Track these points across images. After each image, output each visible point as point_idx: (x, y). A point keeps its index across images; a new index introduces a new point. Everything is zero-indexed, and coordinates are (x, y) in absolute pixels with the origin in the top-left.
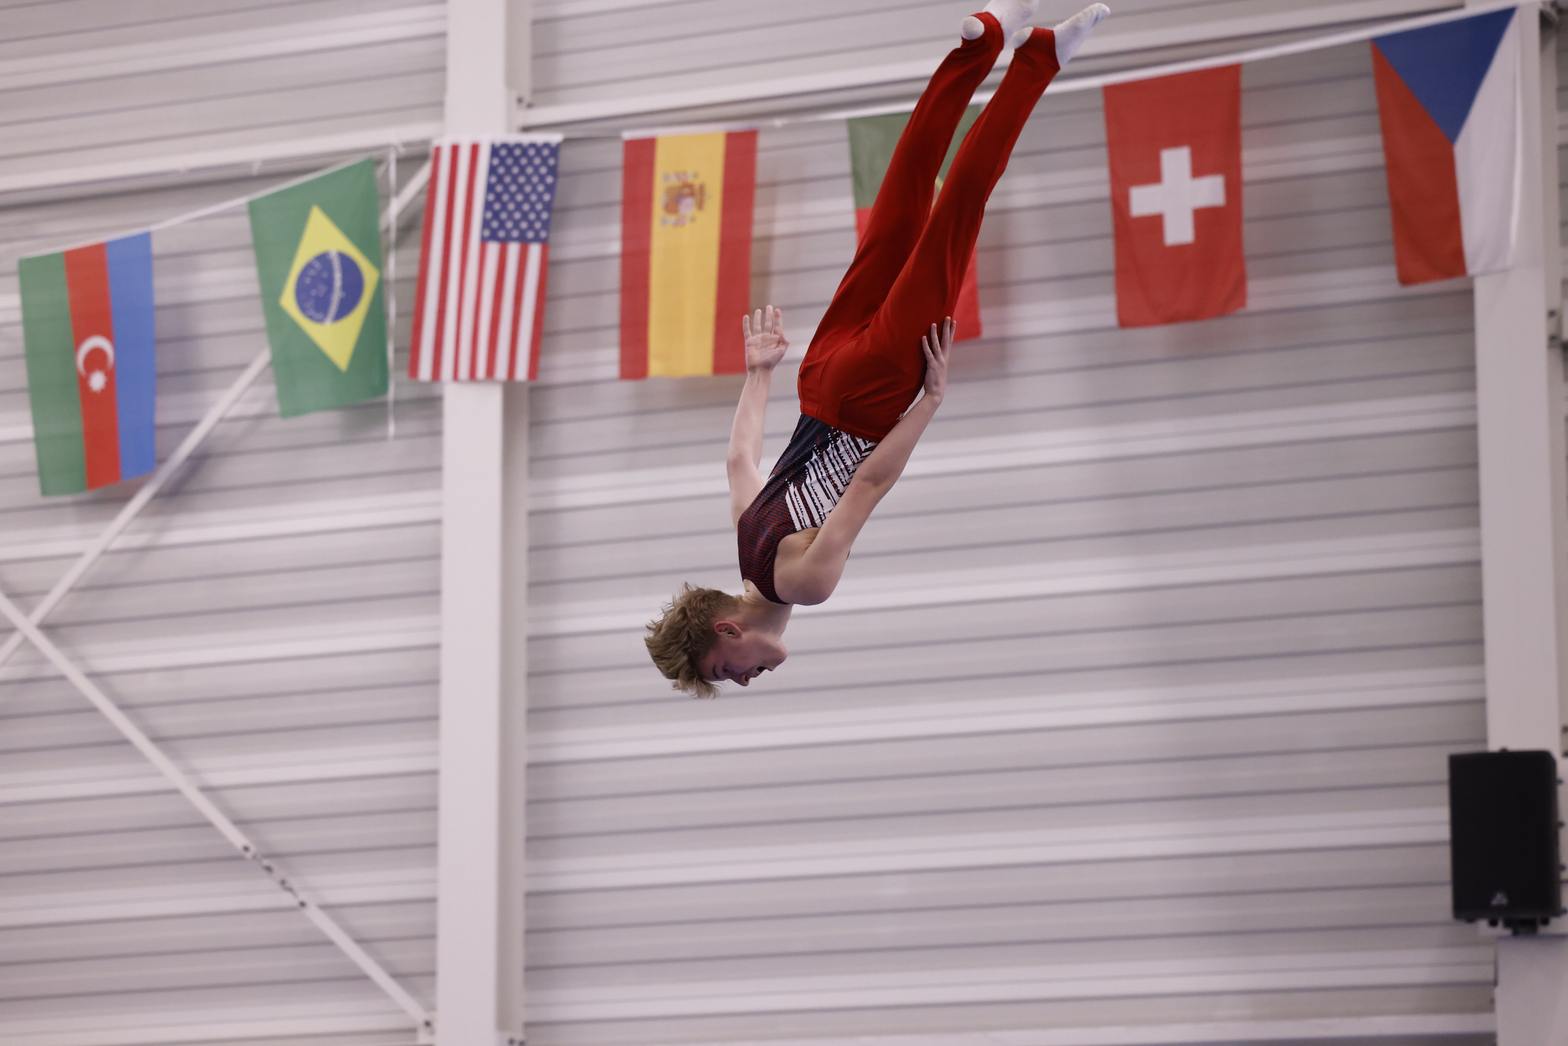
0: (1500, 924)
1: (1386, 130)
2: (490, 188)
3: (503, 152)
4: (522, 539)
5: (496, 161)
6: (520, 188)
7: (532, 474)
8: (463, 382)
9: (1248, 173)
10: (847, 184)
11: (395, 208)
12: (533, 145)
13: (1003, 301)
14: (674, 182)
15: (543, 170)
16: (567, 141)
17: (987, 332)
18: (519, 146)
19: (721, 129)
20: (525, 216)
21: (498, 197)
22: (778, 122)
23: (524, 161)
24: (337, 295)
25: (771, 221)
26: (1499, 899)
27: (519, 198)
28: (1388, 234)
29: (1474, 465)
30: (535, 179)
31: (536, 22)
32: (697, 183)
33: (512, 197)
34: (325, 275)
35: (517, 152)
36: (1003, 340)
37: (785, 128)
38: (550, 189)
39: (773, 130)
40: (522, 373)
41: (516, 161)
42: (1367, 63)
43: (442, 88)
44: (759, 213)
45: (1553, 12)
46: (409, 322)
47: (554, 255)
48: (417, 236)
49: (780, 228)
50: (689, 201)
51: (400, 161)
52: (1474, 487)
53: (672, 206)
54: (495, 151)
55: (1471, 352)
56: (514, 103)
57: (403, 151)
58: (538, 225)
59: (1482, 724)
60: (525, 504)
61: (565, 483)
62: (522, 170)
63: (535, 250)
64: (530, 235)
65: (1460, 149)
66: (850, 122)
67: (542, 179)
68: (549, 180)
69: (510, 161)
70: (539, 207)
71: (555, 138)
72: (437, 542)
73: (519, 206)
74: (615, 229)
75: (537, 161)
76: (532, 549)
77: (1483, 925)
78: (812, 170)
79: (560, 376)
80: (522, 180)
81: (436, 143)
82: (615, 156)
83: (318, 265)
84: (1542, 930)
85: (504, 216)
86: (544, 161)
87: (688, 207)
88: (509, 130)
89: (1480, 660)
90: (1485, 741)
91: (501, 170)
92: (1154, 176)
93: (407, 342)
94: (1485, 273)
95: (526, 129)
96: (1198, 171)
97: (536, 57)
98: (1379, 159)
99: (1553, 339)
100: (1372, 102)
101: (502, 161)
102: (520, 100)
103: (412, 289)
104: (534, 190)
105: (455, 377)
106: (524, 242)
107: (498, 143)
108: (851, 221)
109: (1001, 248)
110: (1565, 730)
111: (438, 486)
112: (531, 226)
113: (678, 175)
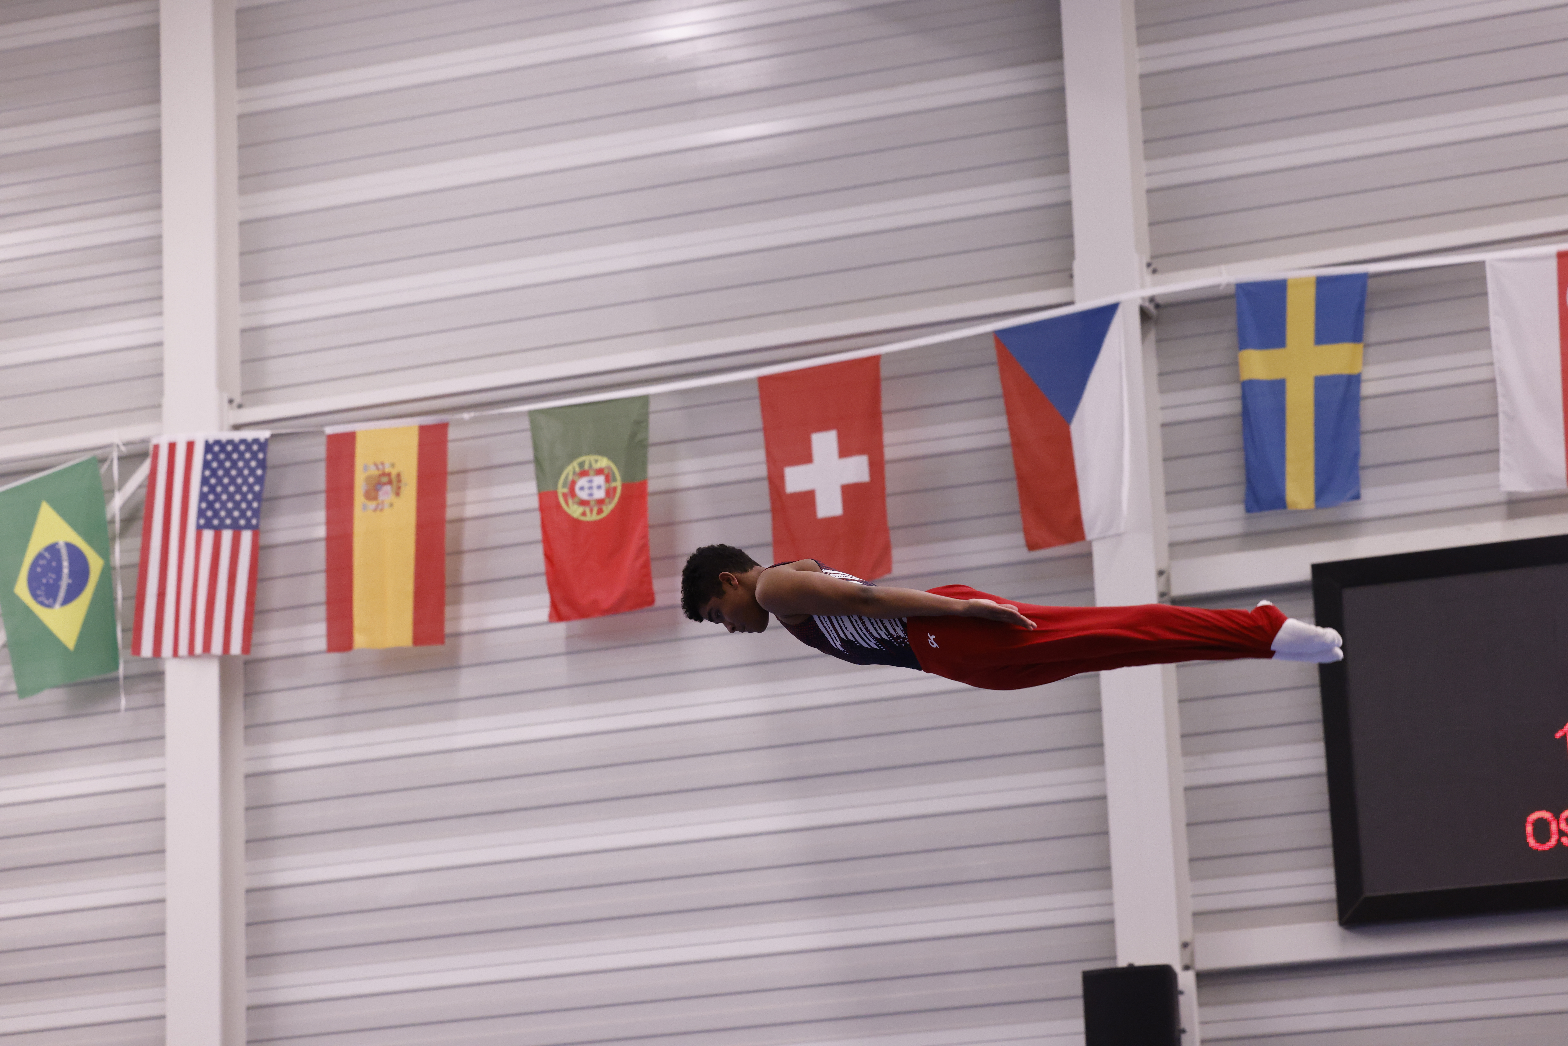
1: (1010, 413)
2: (205, 481)
3: (216, 448)
4: (240, 800)
5: (210, 457)
6: (233, 481)
7: (248, 740)
8: (182, 658)
9: (890, 453)
10: (530, 470)
11: (119, 500)
12: (243, 441)
14: (373, 471)
15: (253, 464)
16: (274, 437)
18: (230, 442)
19: (415, 423)
20: (237, 505)
21: (212, 489)
22: (466, 416)
23: (235, 456)
24: (65, 582)
25: (462, 504)
27: (232, 489)
28: (1015, 504)
29: (1098, 710)
30: (246, 472)
31: (243, 331)
32: (394, 472)
33: (225, 488)
34: (54, 564)
35: (229, 448)
37: (473, 421)
38: (260, 480)
39: (462, 423)
40: (236, 648)
41: (229, 456)
42: (992, 354)
43: (160, 392)
44: (451, 498)
45: (1151, 307)
46: (132, 603)
47: (264, 540)
48: (139, 525)
49: (470, 511)
50: (388, 488)
51: (122, 459)
52: (1098, 729)
53: (372, 494)
54: (208, 448)
56: (225, 403)
57: (124, 450)
58: (249, 514)
59: (1112, 942)
60: (242, 768)
61: (278, 748)
62: (234, 464)
63: (247, 536)
64: (242, 522)
65: (1075, 428)
66: (531, 414)
67: (252, 472)
68: (259, 472)
69: (222, 456)
70: (250, 497)
71: (263, 434)
72: (162, 805)
73: (231, 497)
74: (321, 516)
75: (248, 455)
76: (248, 809)
78: (497, 459)
79: (272, 651)
80: (234, 472)
81: (154, 441)
82: (319, 449)
83: (47, 555)
85: (217, 506)
86: (254, 455)
87: (386, 494)
88: (221, 428)
89: (1108, 886)
90: (1114, 958)
91: (215, 465)
92: (806, 457)
94: (1101, 538)
95: (237, 427)
96: (845, 451)
97: (245, 362)
98: (1005, 438)
100: (997, 388)
101: (216, 457)
102: (231, 401)
103: (135, 574)
104: (245, 482)
105: (175, 653)
106: (237, 530)
107: (211, 441)
108: (534, 503)
109: (670, 524)
110: (1185, 945)
111: (162, 754)
112: (243, 515)
113: (376, 465)
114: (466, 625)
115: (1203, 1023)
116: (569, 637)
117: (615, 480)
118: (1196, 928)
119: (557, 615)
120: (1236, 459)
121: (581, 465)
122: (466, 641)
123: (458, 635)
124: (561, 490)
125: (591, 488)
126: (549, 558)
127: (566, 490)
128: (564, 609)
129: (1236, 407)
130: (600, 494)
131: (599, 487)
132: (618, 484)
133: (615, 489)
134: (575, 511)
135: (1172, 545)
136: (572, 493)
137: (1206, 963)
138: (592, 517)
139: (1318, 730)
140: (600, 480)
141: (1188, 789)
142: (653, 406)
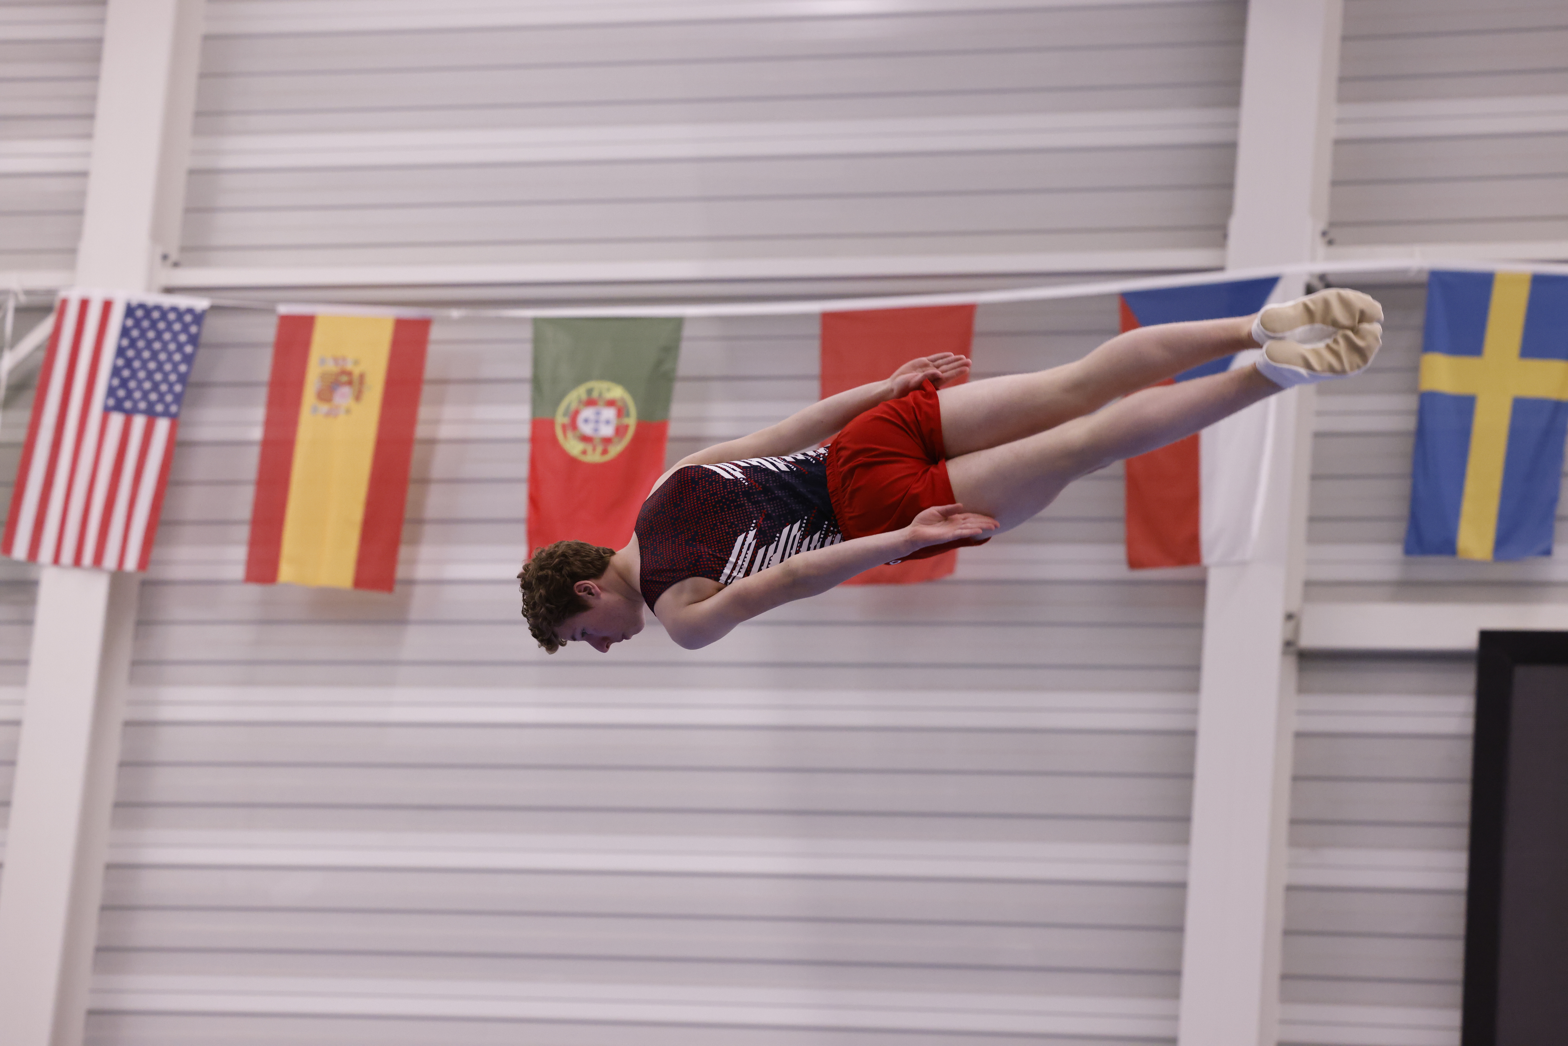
2: (120, 352)
3: (140, 313)
4: (113, 752)
5: (130, 323)
6: (154, 356)
7: (133, 679)
8: (65, 567)
10: (526, 391)
11: (9, 360)
12: (174, 309)
14: (331, 367)
15: (183, 338)
16: (214, 308)
18: (158, 308)
19: (391, 314)
20: (156, 387)
21: (128, 363)
22: (455, 313)
23: (162, 325)
25: (437, 422)
27: (152, 365)
28: (1120, 509)
29: (1189, 776)
30: (172, 347)
31: (192, 172)
32: (356, 371)
33: (144, 363)
35: (156, 315)
37: (463, 321)
38: (188, 359)
39: (449, 321)
40: (131, 563)
41: (154, 325)
42: (1115, 319)
43: (77, 234)
44: (425, 412)
46: (9, 491)
47: (184, 433)
48: (30, 396)
49: (445, 431)
50: (346, 390)
51: (20, 310)
52: (1187, 800)
53: (326, 394)
54: (130, 311)
55: (1197, 649)
56: (158, 259)
57: (23, 299)
58: (169, 398)
60: (121, 713)
61: (169, 693)
63: (162, 426)
64: (159, 408)
66: (536, 321)
67: (180, 347)
68: (189, 349)
69: (146, 324)
70: (173, 377)
71: (201, 303)
72: (14, 746)
73: (150, 375)
74: (259, 413)
75: (177, 327)
76: (122, 764)
78: (487, 372)
79: (176, 572)
80: (157, 346)
81: (63, 294)
82: (267, 331)
85: (132, 384)
86: (185, 328)
87: (344, 397)
88: (149, 289)
89: (1175, 994)
91: (135, 333)
94: (1220, 565)
95: (169, 290)
97: (189, 210)
99: (1288, 645)
101: (137, 324)
102: (165, 257)
103: (16, 457)
104: (170, 359)
105: (56, 560)
106: (152, 415)
107: (135, 302)
108: (525, 431)
111: (22, 682)
112: (161, 399)
113: (336, 360)
114: (422, 572)
117: (628, 415)
120: (1403, 487)
121: (590, 391)
122: (419, 591)
123: (411, 582)
124: (561, 419)
125: (597, 422)
126: (534, 501)
127: (567, 420)
129: (1410, 423)
130: (607, 431)
131: (608, 422)
132: (631, 421)
133: (626, 427)
134: (574, 447)
135: (1309, 584)
136: (573, 425)
138: (594, 457)
139: (1462, 836)
140: (609, 413)
141: (1290, 889)
142: (688, 331)
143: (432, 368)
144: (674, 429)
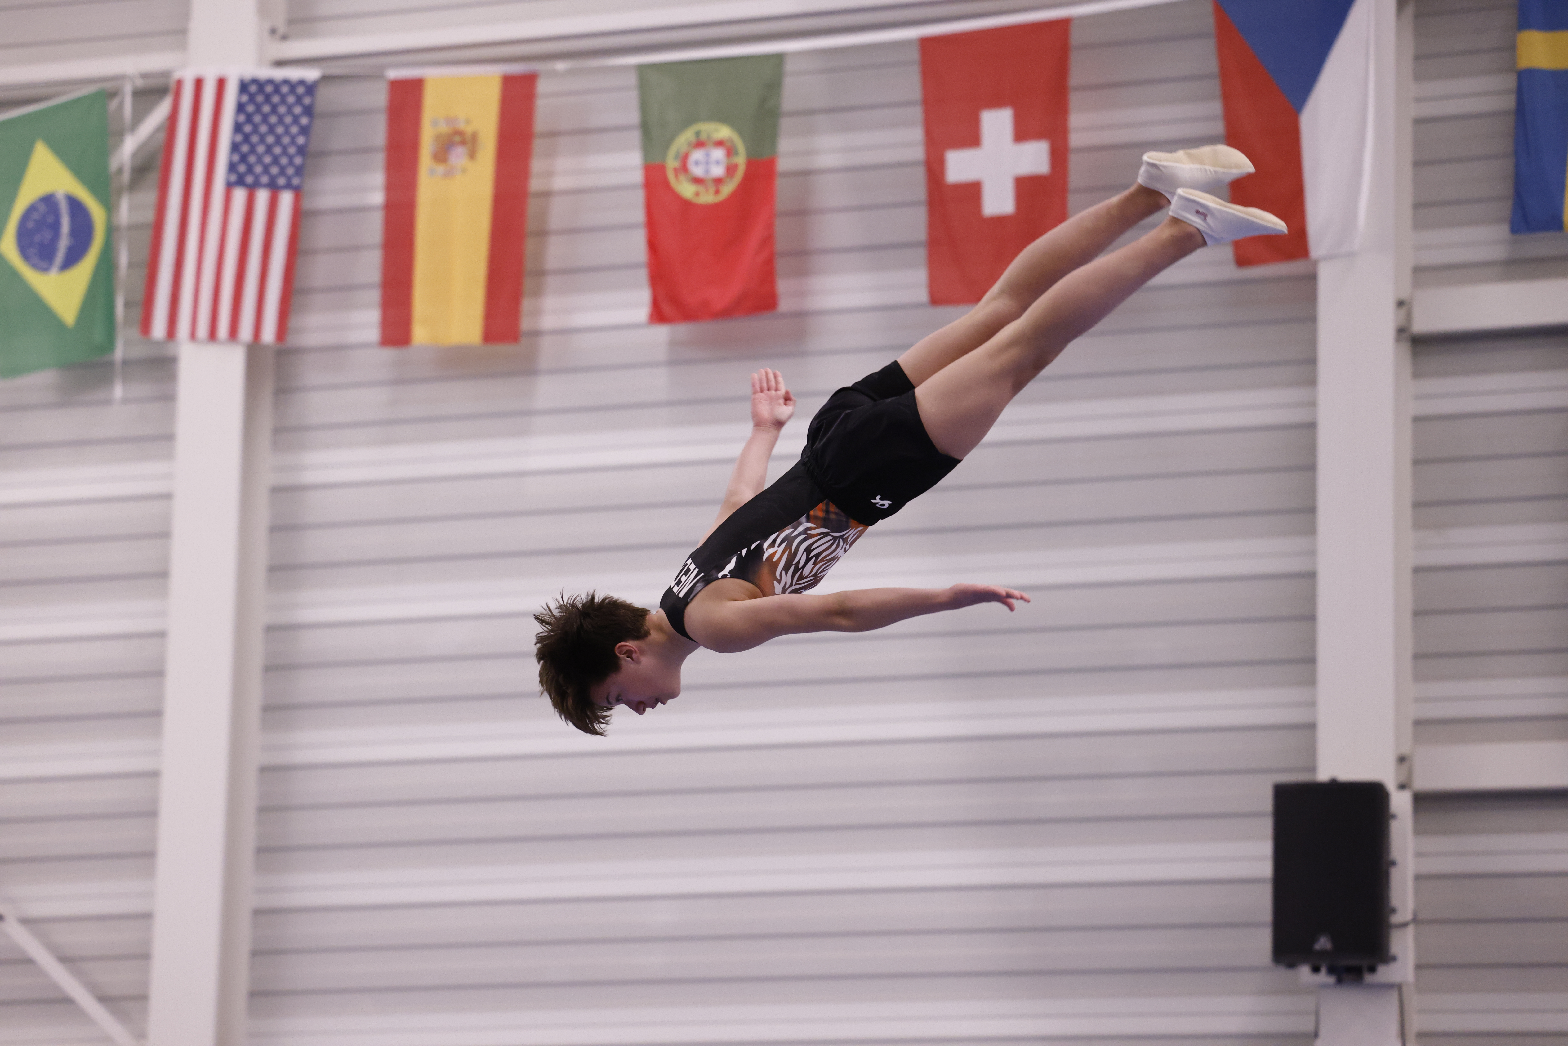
0: (1324, 971)
1: (1227, 97)
2: (238, 128)
3: (253, 89)
4: (263, 518)
5: (245, 98)
6: (272, 129)
7: (276, 446)
8: (201, 342)
9: (1075, 139)
10: (635, 137)
11: (129, 146)
12: (286, 82)
13: (803, 272)
14: (443, 128)
15: (298, 110)
16: (325, 78)
17: (785, 304)
18: (270, 82)
19: (497, 71)
20: (276, 160)
21: (247, 138)
22: (560, 66)
23: (276, 99)
24: (64, 242)
25: (550, 174)
26: (1323, 943)
27: (270, 139)
29: (1311, 468)
30: (288, 120)
32: (469, 130)
33: (262, 137)
34: (51, 219)
35: (269, 89)
36: (801, 315)
37: (569, 73)
38: (305, 131)
39: (555, 74)
40: (269, 334)
41: (268, 98)
42: (1209, 22)
43: (186, 14)
44: (537, 165)
46: (143, 272)
47: (308, 204)
48: (154, 177)
49: (560, 183)
50: (460, 150)
51: (138, 94)
52: (1311, 491)
54: (244, 87)
55: (1312, 342)
56: (266, 34)
57: (140, 83)
58: (290, 171)
59: (1311, 751)
60: (267, 479)
61: (312, 457)
62: (274, 109)
63: (286, 199)
64: (282, 181)
65: (1306, 119)
66: (640, 68)
67: (296, 120)
68: (304, 121)
69: (260, 99)
70: (292, 150)
71: (311, 74)
72: (167, 519)
73: (269, 149)
74: (379, 178)
75: (291, 99)
76: (273, 529)
77: (1304, 972)
78: (596, 121)
79: (311, 339)
80: (273, 119)
81: (177, 75)
82: (378, 97)
83: (42, 207)
84: (1369, 978)
85: (252, 159)
86: (299, 100)
87: (458, 157)
88: (261, 64)
89: (1311, 681)
90: (1313, 769)
91: (250, 108)
92: (972, 139)
93: (139, 296)
94: (1329, 258)
95: (280, 63)
96: (1021, 135)
98: (1219, 128)
99: (1402, 331)
100: (1212, 65)
101: (252, 98)
102: (273, 31)
103: (146, 237)
104: (287, 132)
105: (193, 335)
106: (275, 189)
107: (247, 78)
108: (637, 177)
109: (802, 213)
110: (1402, 759)
111: (170, 456)
112: (282, 171)
113: (448, 121)
114: (548, 322)
115: (1419, 855)
116: (673, 344)
117: (737, 154)
118: (1417, 739)
119: (658, 315)
120: (1504, 167)
121: (698, 134)
122: (546, 341)
123: (537, 334)
124: (672, 163)
125: (707, 163)
126: (653, 246)
127: (678, 164)
128: (667, 309)
129: (1509, 102)
130: (718, 171)
131: (718, 163)
132: (741, 160)
133: (737, 166)
134: (686, 190)
135: (1418, 270)
136: (684, 168)
137: (1426, 782)
138: (707, 198)
140: (719, 154)
141: (1417, 570)
142: (790, 66)
143: (542, 120)
144: (783, 164)
